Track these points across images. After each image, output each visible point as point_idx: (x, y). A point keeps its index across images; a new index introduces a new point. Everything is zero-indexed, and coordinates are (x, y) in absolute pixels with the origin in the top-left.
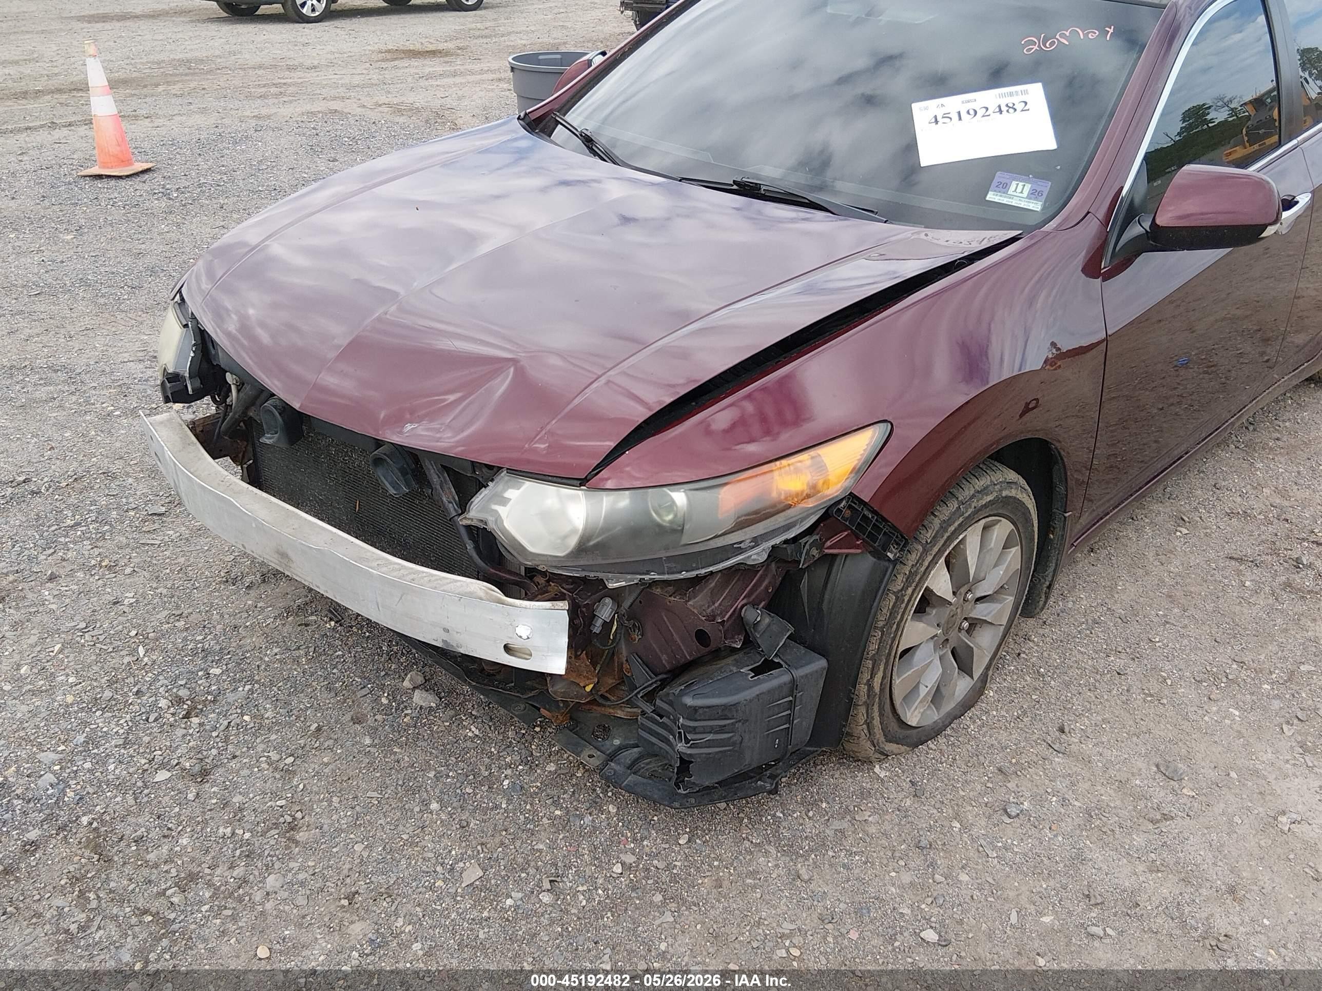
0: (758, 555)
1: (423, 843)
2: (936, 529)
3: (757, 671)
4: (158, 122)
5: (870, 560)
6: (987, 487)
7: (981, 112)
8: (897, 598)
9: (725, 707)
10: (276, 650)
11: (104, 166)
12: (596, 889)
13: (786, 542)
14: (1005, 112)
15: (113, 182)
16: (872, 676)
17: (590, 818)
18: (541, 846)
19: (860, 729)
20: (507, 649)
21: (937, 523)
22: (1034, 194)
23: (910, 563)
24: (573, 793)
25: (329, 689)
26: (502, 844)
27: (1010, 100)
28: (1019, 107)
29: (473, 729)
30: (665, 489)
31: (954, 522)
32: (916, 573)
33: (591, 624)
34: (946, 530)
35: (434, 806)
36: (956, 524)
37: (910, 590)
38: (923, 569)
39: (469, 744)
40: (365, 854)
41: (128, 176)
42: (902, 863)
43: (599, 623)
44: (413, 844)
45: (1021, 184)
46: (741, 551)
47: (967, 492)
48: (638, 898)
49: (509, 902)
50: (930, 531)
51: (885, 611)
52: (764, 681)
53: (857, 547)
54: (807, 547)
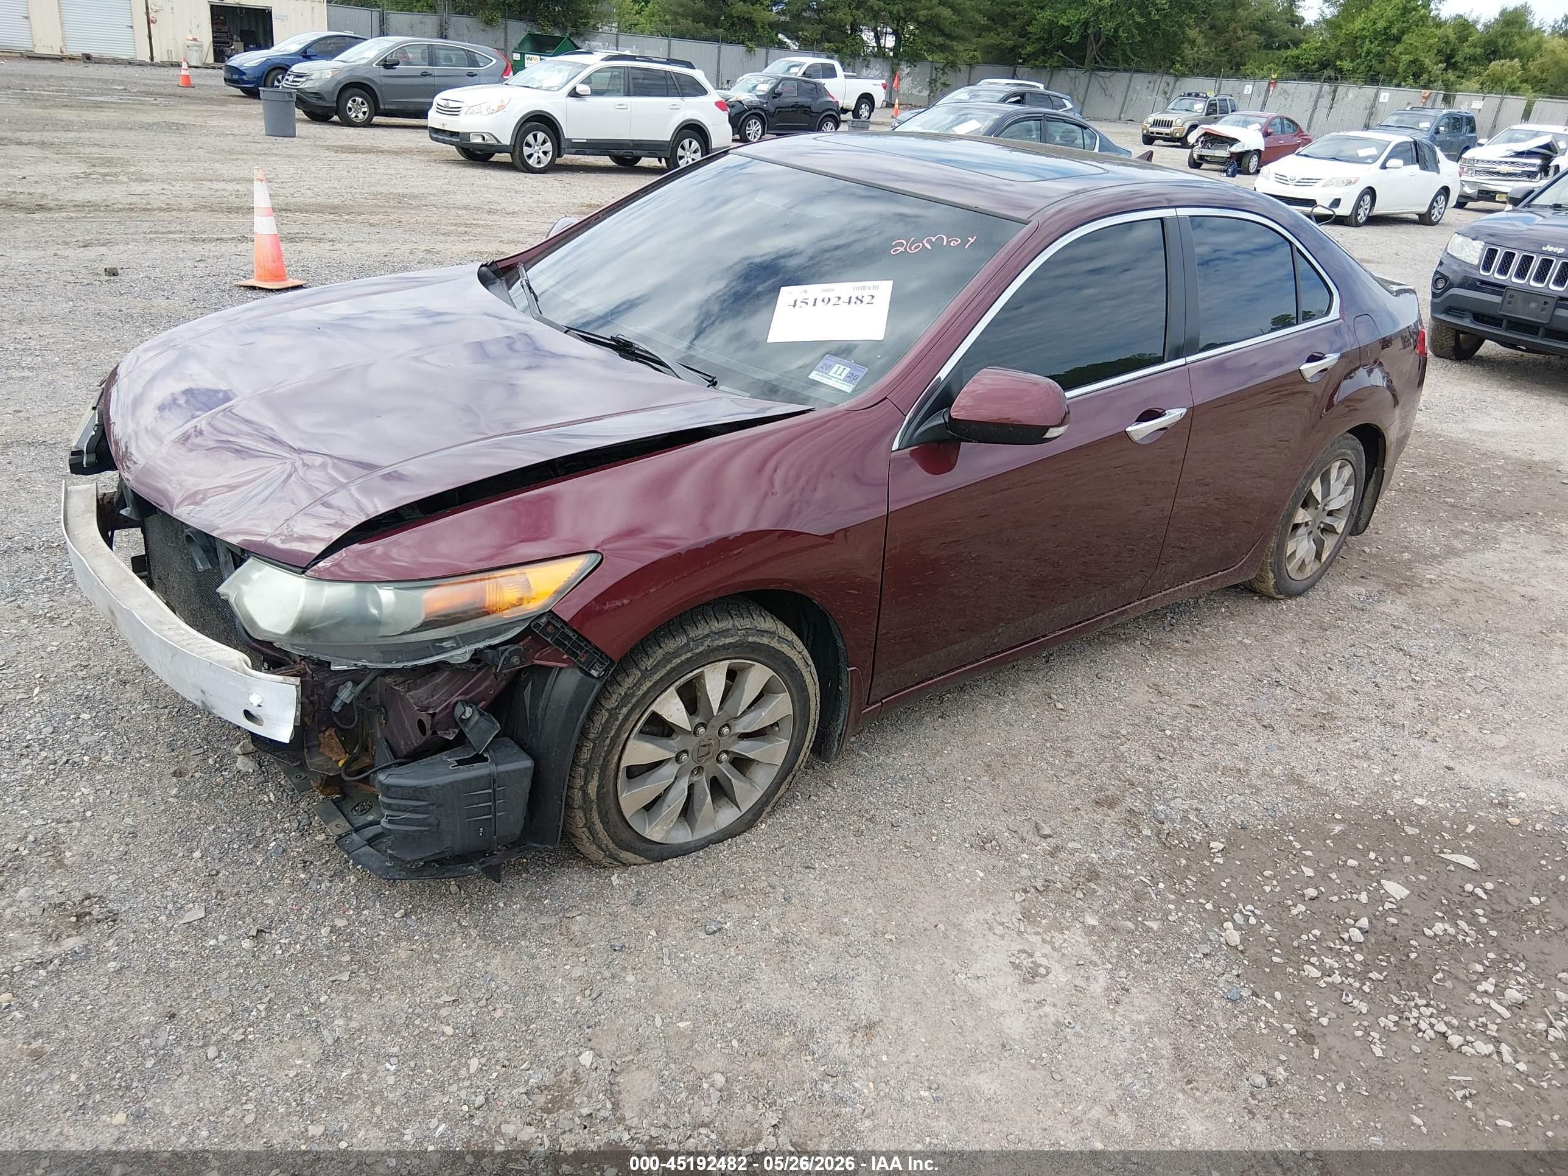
0: (461, 655)
1: (170, 883)
2: (659, 658)
3: (460, 763)
4: (337, 246)
5: (579, 674)
6: (729, 630)
7: (834, 300)
8: (610, 715)
9: (416, 789)
10: (146, 706)
11: (260, 278)
12: (296, 944)
13: (490, 647)
14: (852, 303)
15: (262, 294)
16: (586, 783)
17: (328, 885)
18: (270, 901)
19: (583, 833)
20: (248, 714)
21: (660, 653)
22: (850, 378)
23: (626, 685)
24: (327, 862)
25: (169, 745)
26: (238, 894)
27: (859, 294)
28: (866, 299)
29: (271, 795)
30: (375, 586)
31: (680, 655)
32: (632, 695)
33: (332, 703)
34: (670, 662)
35: (197, 854)
36: (683, 658)
37: (625, 710)
38: (640, 693)
39: (260, 808)
40: (114, 884)
41: (278, 290)
42: (583, 959)
43: (337, 703)
44: (160, 882)
45: (842, 367)
46: (444, 650)
47: (702, 630)
48: (328, 957)
49: (213, 942)
50: (651, 660)
51: (597, 724)
52: (463, 771)
53: (564, 661)
54: (506, 653)
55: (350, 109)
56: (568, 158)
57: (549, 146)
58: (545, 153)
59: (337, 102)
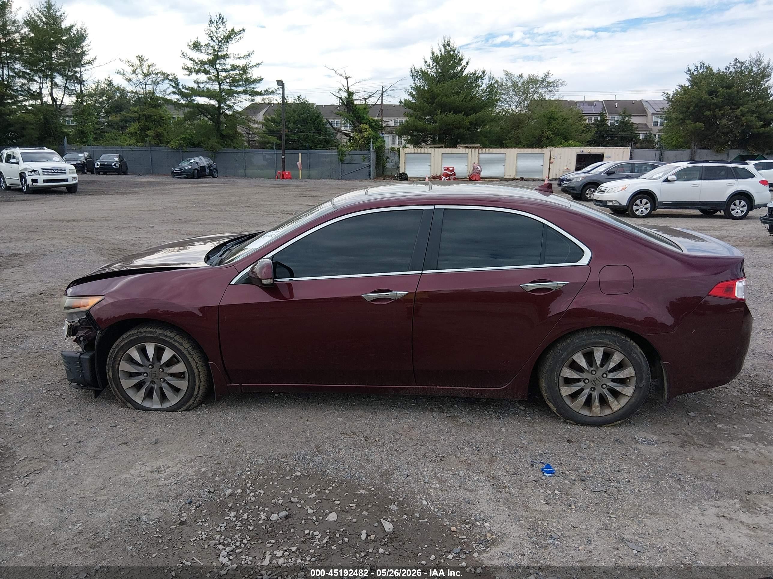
6: (153, 332)
55: (587, 194)
56: (659, 211)
57: (649, 205)
58: (646, 209)
59: (582, 191)
